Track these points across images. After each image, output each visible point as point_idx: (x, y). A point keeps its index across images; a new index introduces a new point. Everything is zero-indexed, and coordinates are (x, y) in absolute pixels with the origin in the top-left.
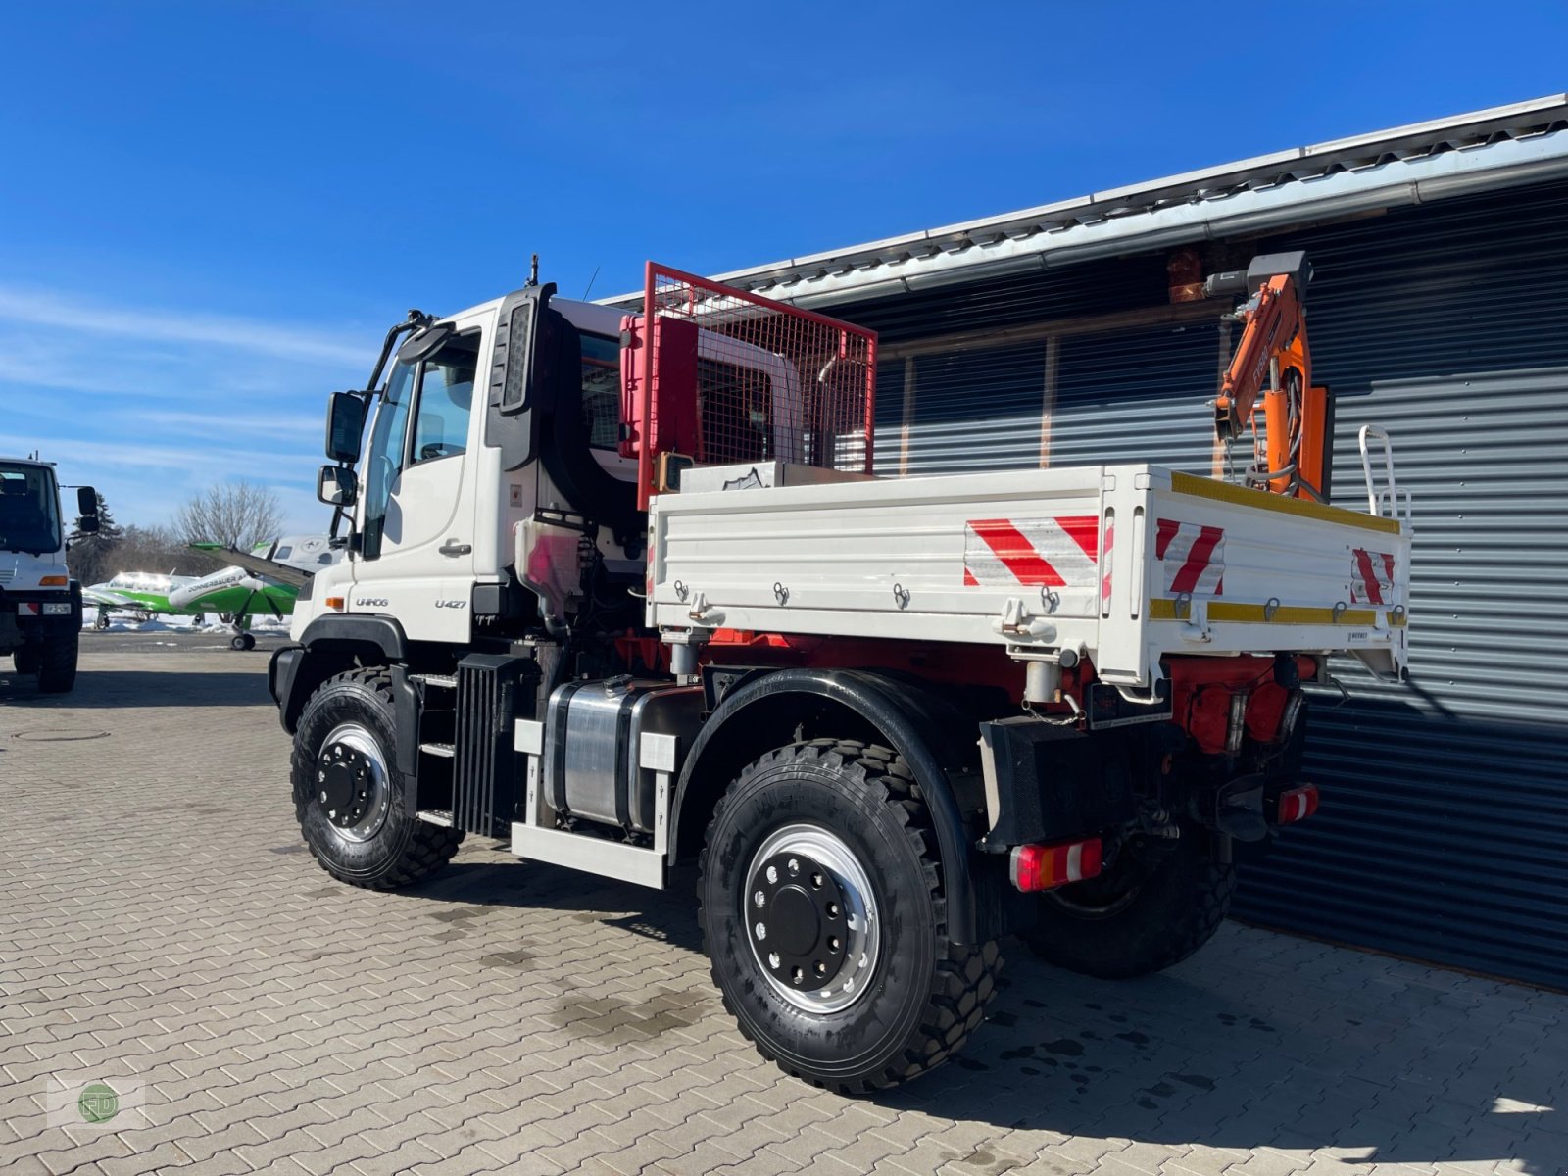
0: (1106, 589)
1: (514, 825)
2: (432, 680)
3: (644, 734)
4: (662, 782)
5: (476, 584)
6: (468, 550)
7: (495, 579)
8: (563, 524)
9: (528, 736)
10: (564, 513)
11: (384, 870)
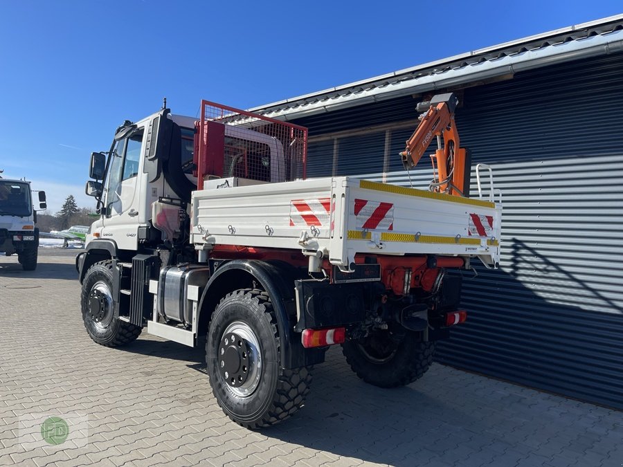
0: (332, 227)
1: (149, 322)
2: (125, 265)
3: (189, 286)
4: (195, 305)
5: (140, 227)
6: (137, 214)
7: (145, 225)
8: (171, 203)
9: (154, 286)
10: (172, 199)
11: (111, 339)
